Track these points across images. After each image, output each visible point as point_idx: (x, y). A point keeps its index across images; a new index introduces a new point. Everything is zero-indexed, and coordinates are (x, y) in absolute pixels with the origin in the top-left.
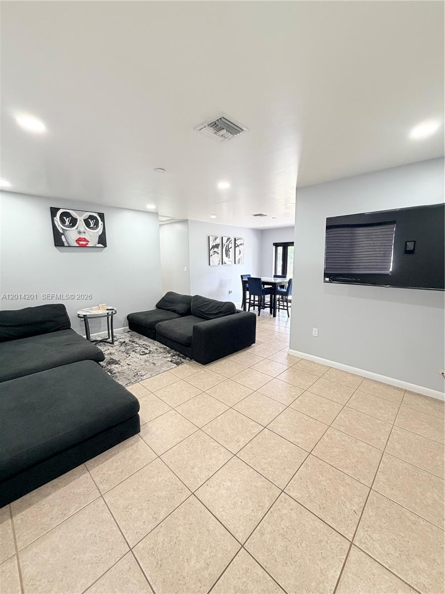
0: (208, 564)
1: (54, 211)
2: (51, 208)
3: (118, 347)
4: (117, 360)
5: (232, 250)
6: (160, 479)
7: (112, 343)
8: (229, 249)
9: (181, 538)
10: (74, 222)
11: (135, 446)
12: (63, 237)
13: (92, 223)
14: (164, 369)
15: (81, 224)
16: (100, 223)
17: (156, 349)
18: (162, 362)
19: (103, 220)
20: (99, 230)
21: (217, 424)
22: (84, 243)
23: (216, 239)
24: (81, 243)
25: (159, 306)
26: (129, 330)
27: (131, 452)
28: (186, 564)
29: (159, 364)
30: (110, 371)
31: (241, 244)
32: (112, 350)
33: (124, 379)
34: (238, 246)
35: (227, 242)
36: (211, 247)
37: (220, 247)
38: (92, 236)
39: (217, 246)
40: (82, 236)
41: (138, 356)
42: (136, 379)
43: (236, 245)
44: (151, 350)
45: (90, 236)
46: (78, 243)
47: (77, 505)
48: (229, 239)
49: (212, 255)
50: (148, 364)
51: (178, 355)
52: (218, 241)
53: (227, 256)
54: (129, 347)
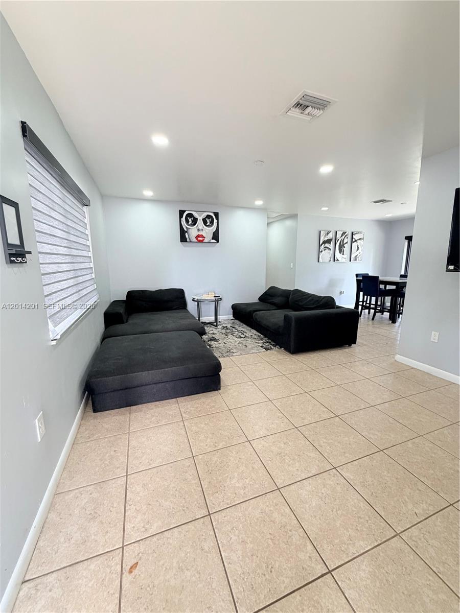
0: (245, 487)
1: (181, 213)
2: (180, 211)
3: (220, 330)
4: (217, 338)
5: (347, 247)
6: (226, 424)
7: (216, 326)
8: (343, 244)
9: (230, 464)
10: (195, 221)
11: (213, 398)
12: (186, 234)
13: (208, 221)
14: (253, 351)
15: (200, 223)
16: (215, 221)
17: (252, 336)
18: (253, 346)
19: (217, 219)
20: (214, 228)
21: (288, 401)
22: (201, 239)
23: (328, 234)
24: (199, 239)
25: (260, 299)
26: (233, 318)
27: (210, 401)
28: (228, 480)
29: (250, 347)
30: (210, 346)
31: (360, 239)
32: (215, 331)
33: (218, 353)
34: (356, 241)
35: (342, 236)
36: (321, 243)
37: (333, 242)
38: (208, 232)
39: (329, 241)
40: (200, 233)
41: (234, 338)
42: (227, 354)
43: (354, 240)
44: (247, 335)
45: (206, 232)
46: (197, 239)
47: (167, 420)
48: (344, 233)
49: (322, 251)
50: (240, 345)
51: (270, 343)
52: (331, 236)
53: (340, 252)
54: (229, 331)
